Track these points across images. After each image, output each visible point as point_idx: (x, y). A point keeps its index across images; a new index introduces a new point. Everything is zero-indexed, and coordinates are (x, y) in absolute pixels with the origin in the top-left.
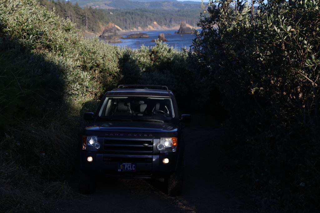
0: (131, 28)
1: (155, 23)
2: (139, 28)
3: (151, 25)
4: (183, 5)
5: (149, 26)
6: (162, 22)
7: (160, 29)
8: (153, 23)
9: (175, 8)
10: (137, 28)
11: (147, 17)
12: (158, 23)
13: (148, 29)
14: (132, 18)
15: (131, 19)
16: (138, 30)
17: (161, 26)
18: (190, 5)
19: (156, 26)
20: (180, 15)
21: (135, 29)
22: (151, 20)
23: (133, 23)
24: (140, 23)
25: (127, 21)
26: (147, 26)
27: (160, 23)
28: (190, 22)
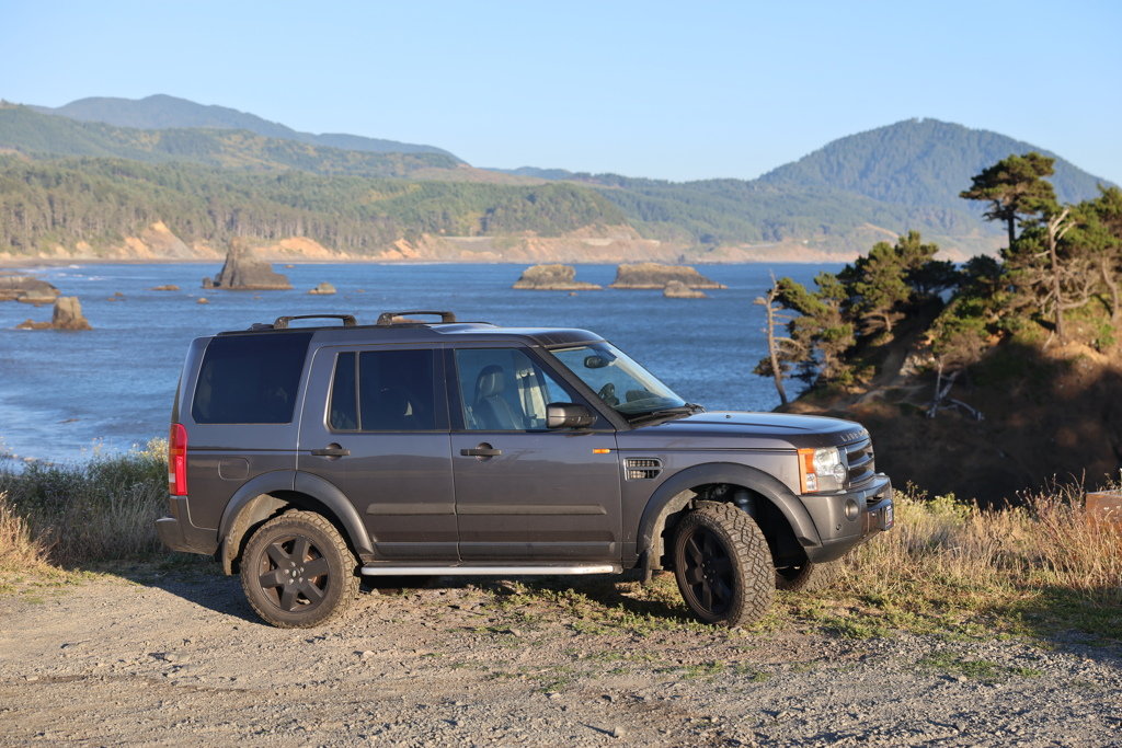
0: (39, 243)
1: (160, 226)
2: (82, 245)
3: (139, 236)
4: (312, 153)
5: (129, 241)
6: (195, 224)
7: (182, 256)
8: (152, 229)
9: (274, 164)
10: (72, 248)
11: (123, 199)
12: (173, 230)
13: (124, 255)
14: (51, 203)
15: (47, 205)
16: (77, 256)
17: (187, 238)
18: (343, 156)
19: (162, 243)
20: (282, 199)
21: (60, 249)
22: (140, 213)
23: (54, 223)
24: (88, 224)
25: (25, 215)
26: (120, 239)
27: (184, 230)
28: (323, 230)
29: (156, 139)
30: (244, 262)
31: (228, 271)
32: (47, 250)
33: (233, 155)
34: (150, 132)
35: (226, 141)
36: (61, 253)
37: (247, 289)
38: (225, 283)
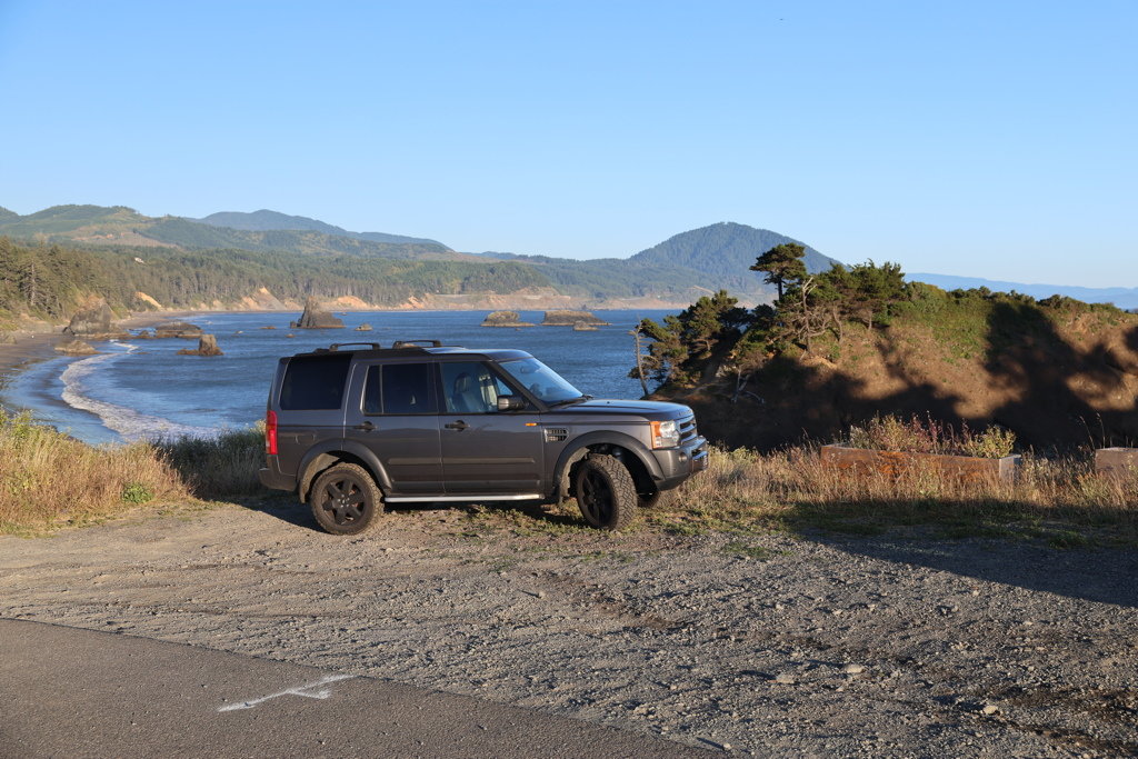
0: (190, 301)
1: (264, 290)
2: (216, 302)
3: (251, 297)
4: (357, 244)
5: (245, 299)
6: (285, 288)
7: (277, 309)
8: (259, 292)
9: (333, 251)
10: (211, 305)
11: (241, 274)
12: (272, 293)
13: (242, 308)
14: (198, 277)
15: (195, 278)
16: (213, 309)
17: (280, 297)
18: (375, 245)
19: (265, 300)
20: (339, 273)
21: (203, 305)
22: (251, 282)
23: (199, 289)
24: (220, 289)
25: (182, 284)
26: (240, 299)
27: (278, 293)
28: (364, 291)
29: (261, 237)
30: (316, 312)
31: (306, 317)
32: (195, 306)
33: (309, 246)
34: (258, 233)
35: (304, 238)
36: (204, 307)
37: (317, 328)
38: (304, 324)
